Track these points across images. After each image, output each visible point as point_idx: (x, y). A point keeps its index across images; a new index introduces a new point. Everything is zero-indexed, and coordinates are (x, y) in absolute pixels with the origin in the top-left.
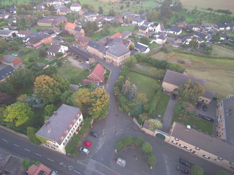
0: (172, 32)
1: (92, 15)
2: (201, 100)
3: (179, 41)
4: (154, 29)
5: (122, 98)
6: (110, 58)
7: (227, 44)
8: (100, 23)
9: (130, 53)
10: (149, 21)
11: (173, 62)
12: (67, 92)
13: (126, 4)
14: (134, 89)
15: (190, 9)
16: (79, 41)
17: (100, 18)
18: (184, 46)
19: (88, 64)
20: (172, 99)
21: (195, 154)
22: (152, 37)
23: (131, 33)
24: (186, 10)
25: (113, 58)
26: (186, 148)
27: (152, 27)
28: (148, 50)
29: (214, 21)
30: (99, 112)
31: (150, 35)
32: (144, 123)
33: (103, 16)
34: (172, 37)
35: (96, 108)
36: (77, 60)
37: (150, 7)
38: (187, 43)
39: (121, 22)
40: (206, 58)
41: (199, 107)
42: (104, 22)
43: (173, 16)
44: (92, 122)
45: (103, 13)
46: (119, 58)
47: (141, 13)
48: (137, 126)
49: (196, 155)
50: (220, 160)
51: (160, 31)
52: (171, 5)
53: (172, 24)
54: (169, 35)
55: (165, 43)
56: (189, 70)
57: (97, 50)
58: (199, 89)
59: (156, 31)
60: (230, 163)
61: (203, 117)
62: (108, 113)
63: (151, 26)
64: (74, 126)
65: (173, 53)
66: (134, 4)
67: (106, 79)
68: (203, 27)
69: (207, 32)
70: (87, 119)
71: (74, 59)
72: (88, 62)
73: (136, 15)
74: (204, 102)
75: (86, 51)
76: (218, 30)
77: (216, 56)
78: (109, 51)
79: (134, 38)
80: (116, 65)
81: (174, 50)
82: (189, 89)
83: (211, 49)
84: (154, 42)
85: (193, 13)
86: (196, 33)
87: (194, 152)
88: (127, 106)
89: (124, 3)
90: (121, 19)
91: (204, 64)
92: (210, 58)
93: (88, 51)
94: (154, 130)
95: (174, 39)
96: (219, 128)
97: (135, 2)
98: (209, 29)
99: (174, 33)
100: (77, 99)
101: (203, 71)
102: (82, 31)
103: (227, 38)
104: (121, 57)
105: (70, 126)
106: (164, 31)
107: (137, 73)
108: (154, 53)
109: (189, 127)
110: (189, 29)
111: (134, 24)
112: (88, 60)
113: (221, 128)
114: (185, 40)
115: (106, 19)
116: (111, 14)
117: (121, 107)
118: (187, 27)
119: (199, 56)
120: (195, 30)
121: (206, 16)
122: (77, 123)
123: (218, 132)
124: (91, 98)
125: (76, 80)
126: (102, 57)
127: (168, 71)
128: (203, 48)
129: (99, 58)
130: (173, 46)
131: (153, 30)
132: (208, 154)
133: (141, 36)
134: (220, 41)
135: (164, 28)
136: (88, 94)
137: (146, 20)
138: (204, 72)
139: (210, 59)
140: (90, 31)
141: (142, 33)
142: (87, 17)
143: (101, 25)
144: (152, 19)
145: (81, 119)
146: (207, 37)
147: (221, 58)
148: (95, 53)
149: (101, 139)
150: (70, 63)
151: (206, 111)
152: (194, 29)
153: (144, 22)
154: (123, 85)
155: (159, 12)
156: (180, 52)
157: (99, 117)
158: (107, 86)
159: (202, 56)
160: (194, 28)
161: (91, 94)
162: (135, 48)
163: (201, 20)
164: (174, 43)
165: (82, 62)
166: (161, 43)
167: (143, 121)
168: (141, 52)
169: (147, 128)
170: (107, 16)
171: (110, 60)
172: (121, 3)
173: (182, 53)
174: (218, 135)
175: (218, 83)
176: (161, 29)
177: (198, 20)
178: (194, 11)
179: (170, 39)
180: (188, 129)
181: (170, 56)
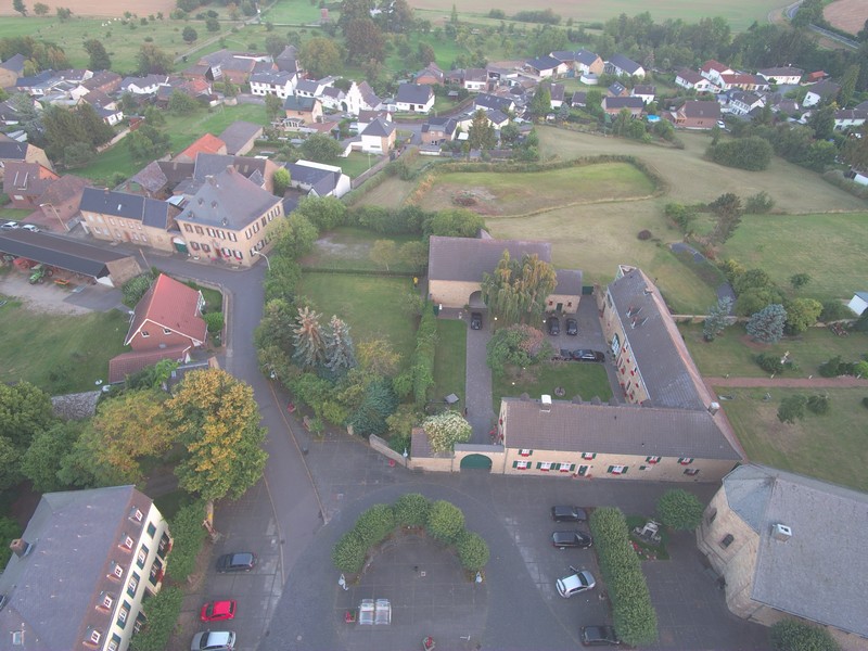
0: (404, 106)
1: (62, 81)
2: (554, 307)
3: (436, 133)
4: (339, 104)
5: (304, 382)
6: (205, 239)
7: (572, 119)
8: (111, 106)
9: (280, 204)
10: (314, 74)
11: (440, 206)
12: (45, 436)
13: (203, 22)
14: (340, 335)
15: (438, 19)
16: (30, 199)
17: (106, 88)
18: (456, 148)
19: (108, 289)
20: (473, 328)
21: (586, 474)
22: (344, 133)
23: (261, 131)
24: (426, 25)
25: (217, 239)
26: (559, 465)
27: (331, 98)
28: (344, 183)
29: (519, 52)
30: (227, 467)
31: (336, 127)
32: (409, 440)
33: (115, 78)
34: (408, 122)
35: (209, 455)
36: (51, 281)
37: (302, 26)
38: (464, 136)
39: (205, 92)
40: (529, 174)
41: (554, 329)
42: (129, 103)
43: (391, 49)
44: (210, 517)
45: (115, 67)
46: (243, 232)
47: (274, 48)
48: (392, 461)
49: (589, 476)
50: (655, 462)
51: (364, 106)
52: (374, 12)
53: (396, 78)
54: (400, 119)
55: (393, 146)
56: (493, 223)
57: (133, 221)
58: (539, 273)
59: (349, 110)
60: (680, 461)
61: (573, 356)
62: (265, 457)
63: (327, 92)
64: (134, 567)
65: (430, 177)
66: (235, 18)
67: (215, 329)
68: (492, 75)
69: (507, 89)
70: (183, 513)
71: (35, 283)
72: (106, 281)
73: (258, 59)
74: (564, 308)
75: (81, 236)
76: (539, 80)
77: (556, 161)
78: (191, 212)
79: (276, 146)
80: (237, 262)
81: (431, 167)
82: (511, 283)
83: (534, 142)
84: (356, 151)
85: (452, 31)
86: (479, 98)
87: (583, 469)
88: (334, 405)
89: (193, 15)
90: (202, 81)
91: (528, 192)
92: (540, 169)
93: (91, 233)
94: (451, 452)
95: (419, 128)
96: (623, 371)
97: (239, 10)
98: (512, 79)
99: (412, 107)
100: (110, 451)
101: (532, 215)
102: (36, 155)
103: (568, 100)
104: (250, 226)
105: (114, 576)
106: (379, 107)
107: (331, 272)
108: (369, 190)
109: (546, 399)
110: (454, 89)
111: (259, 93)
112: (105, 272)
113: (627, 372)
114: (453, 125)
115: (134, 88)
116: (152, 67)
117: (312, 415)
118: (446, 82)
119: (509, 172)
120: (473, 88)
121: (492, 39)
122: (145, 549)
123: (623, 385)
124: (175, 425)
125: (73, 369)
126: (169, 243)
127: (434, 239)
128: (512, 142)
129: (155, 250)
130: (422, 153)
131: (341, 108)
132: (619, 461)
133: (302, 135)
134: (552, 112)
135: (373, 93)
136: (156, 410)
137: (300, 72)
138: (537, 218)
139: (540, 174)
140: (72, 148)
141: (303, 122)
142: (41, 93)
143: (120, 116)
144: (322, 68)
145: (155, 524)
146: (513, 105)
147: (568, 165)
148: (127, 234)
149: (268, 567)
150: (19, 304)
151: (575, 334)
152: (470, 86)
153: (295, 80)
154: (295, 331)
155: (340, 41)
156: (449, 171)
157: (236, 483)
158: (229, 352)
159: (518, 170)
160: (467, 83)
161: (167, 409)
162: (295, 184)
163: (480, 54)
164: (422, 143)
165: (76, 286)
166: (380, 149)
167: (405, 435)
168: (321, 192)
169: (427, 453)
170: (136, 75)
171: (209, 250)
172: (180, 16)
173: (457, 171)
174: (626, 395)
175: (581, 241)
176: (367, 99)
177: (473, 53)
178: (453, 26)
179: (407, 129)
180: (547, 407)
181: (424, 188)
